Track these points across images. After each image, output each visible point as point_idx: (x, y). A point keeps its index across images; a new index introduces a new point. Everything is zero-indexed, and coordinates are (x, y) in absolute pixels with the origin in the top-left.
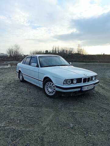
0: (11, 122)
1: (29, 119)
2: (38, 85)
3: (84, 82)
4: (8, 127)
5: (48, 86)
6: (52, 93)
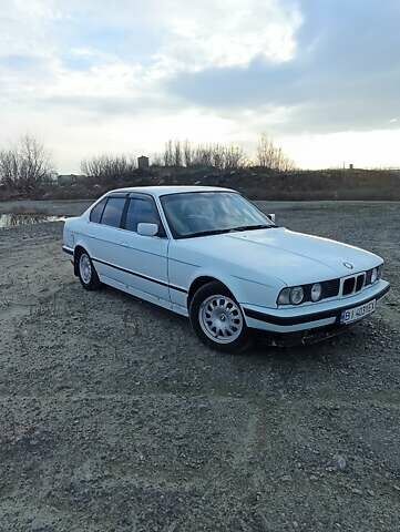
0: (115, 459)
1: (177, 443)
2: (167, 306)
3: (344, 294)
4: (112, 483)
5: (210, 309)
6: (229, 334)
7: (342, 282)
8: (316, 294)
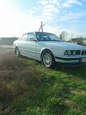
7: (81, 51)
8: (74, 53)
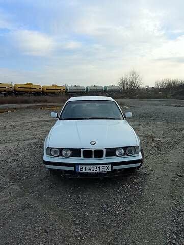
7: (82, 150)
